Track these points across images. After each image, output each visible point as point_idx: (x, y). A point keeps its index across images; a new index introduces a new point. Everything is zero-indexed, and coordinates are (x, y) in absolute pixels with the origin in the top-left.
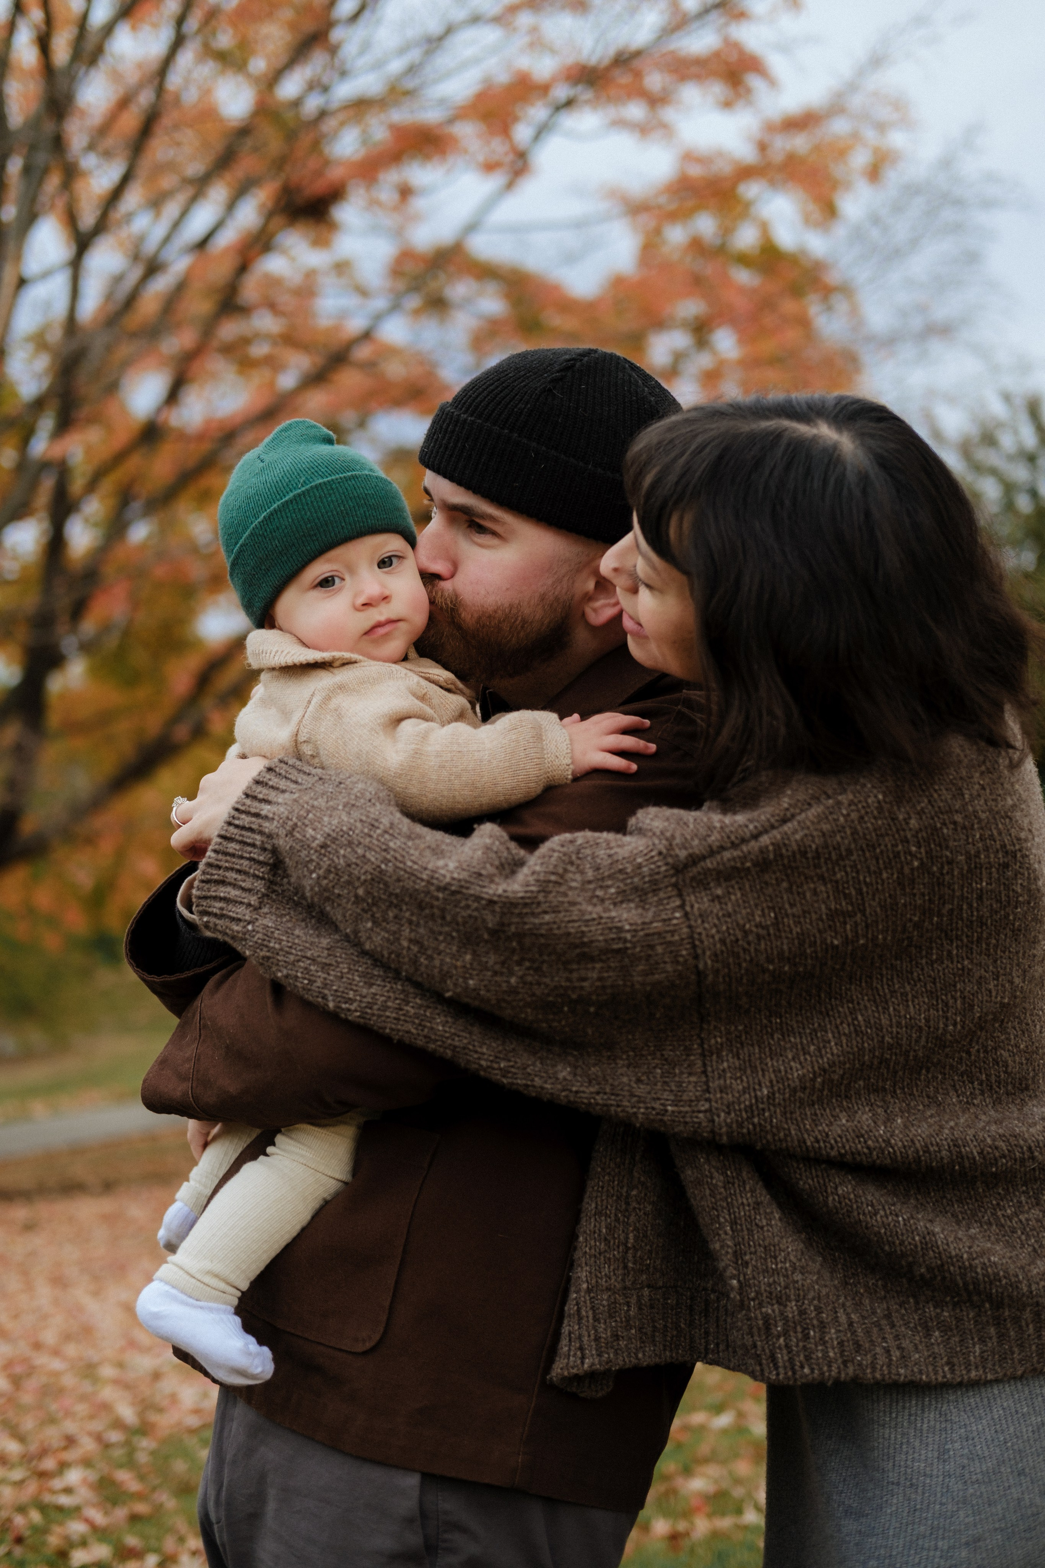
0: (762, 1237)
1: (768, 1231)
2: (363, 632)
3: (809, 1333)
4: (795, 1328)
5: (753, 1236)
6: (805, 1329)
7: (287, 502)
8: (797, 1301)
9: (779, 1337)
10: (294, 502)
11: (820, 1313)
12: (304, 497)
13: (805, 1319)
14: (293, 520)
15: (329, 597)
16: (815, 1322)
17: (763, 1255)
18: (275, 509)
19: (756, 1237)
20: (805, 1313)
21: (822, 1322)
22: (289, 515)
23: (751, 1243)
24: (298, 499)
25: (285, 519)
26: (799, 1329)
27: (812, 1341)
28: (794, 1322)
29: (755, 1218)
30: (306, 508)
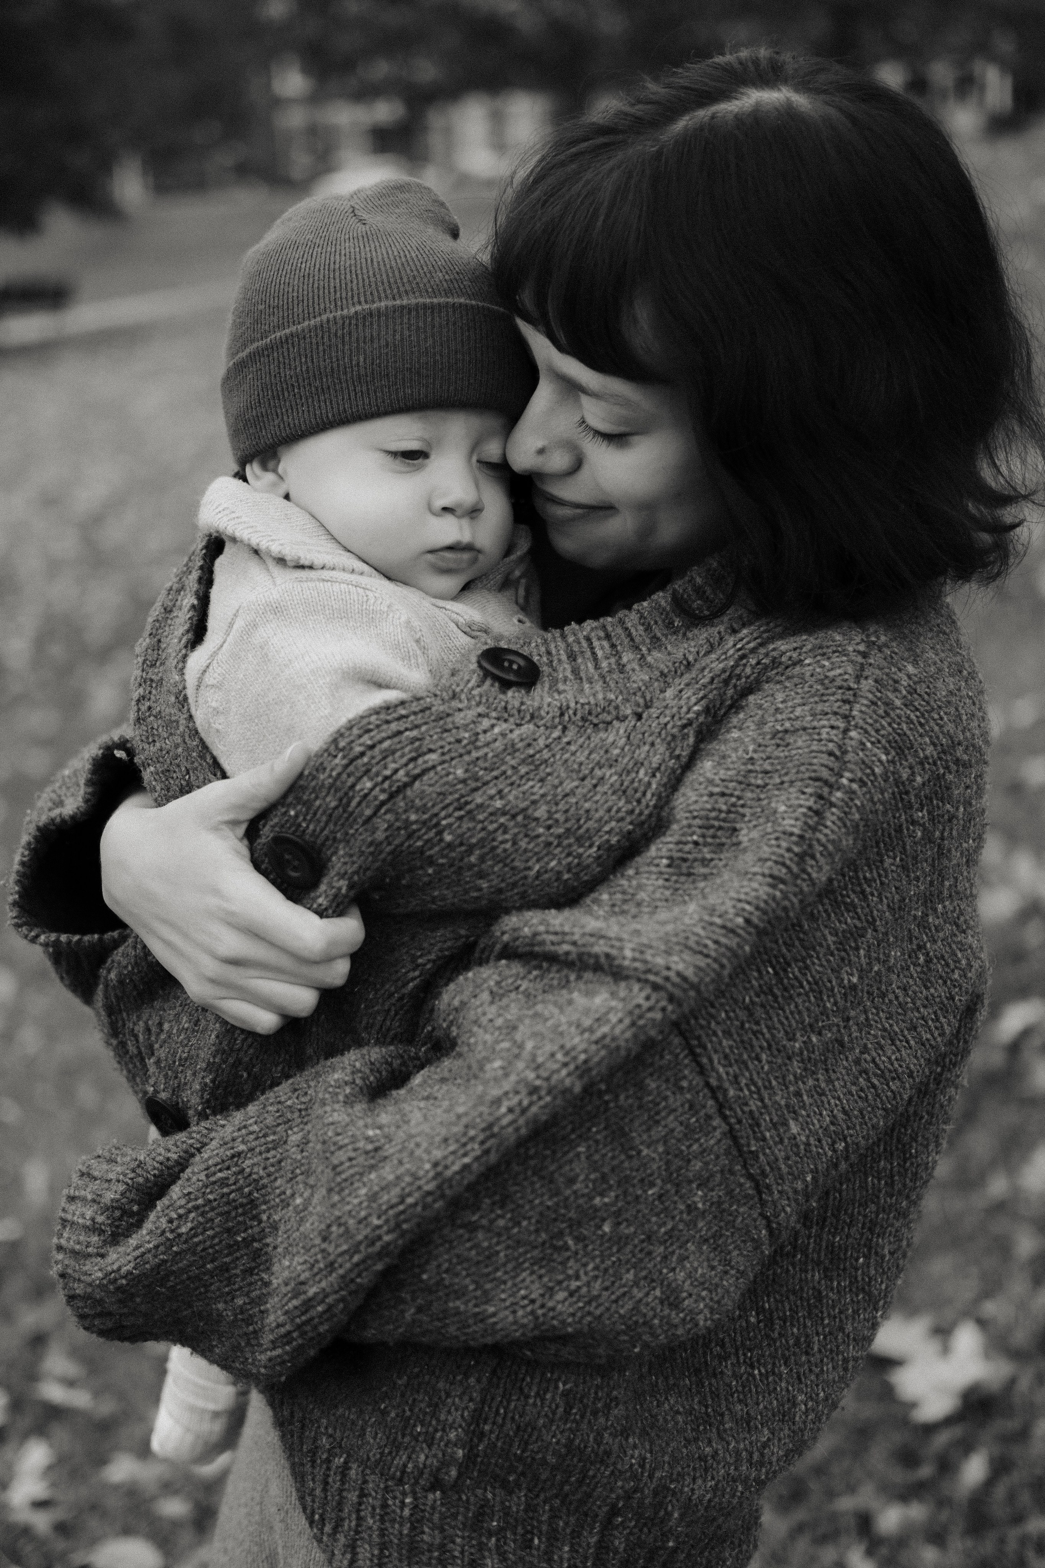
0: (520, 1408)
1: (535, 1404)
2: (429, 547)
3: (532, 1540)
4: (516, 1527)
5: (509, 1402)
6: (527, 1532)
7: (402, 307)
8: (530, 1490)
9: (490, 1535)
10: (414, 313)
11: (556, 1516)
12: (432, 312)
13: (532, 1518)
14: (402, 339)
15: (401, 472)
16: (544, 1528)
17: (511, 1433)
18: (379, 310)
19: (513, 1404)
20: (535, 1511)
21: (555, 1530)
22: (399, 328)
23: (502, 1411)
24: (421, 312)
25: (391, 332)
26: (520, 1530)
27: (535, 1552)
28: (516, 1520)
29: (523, 1380)
30: (429, 331)
